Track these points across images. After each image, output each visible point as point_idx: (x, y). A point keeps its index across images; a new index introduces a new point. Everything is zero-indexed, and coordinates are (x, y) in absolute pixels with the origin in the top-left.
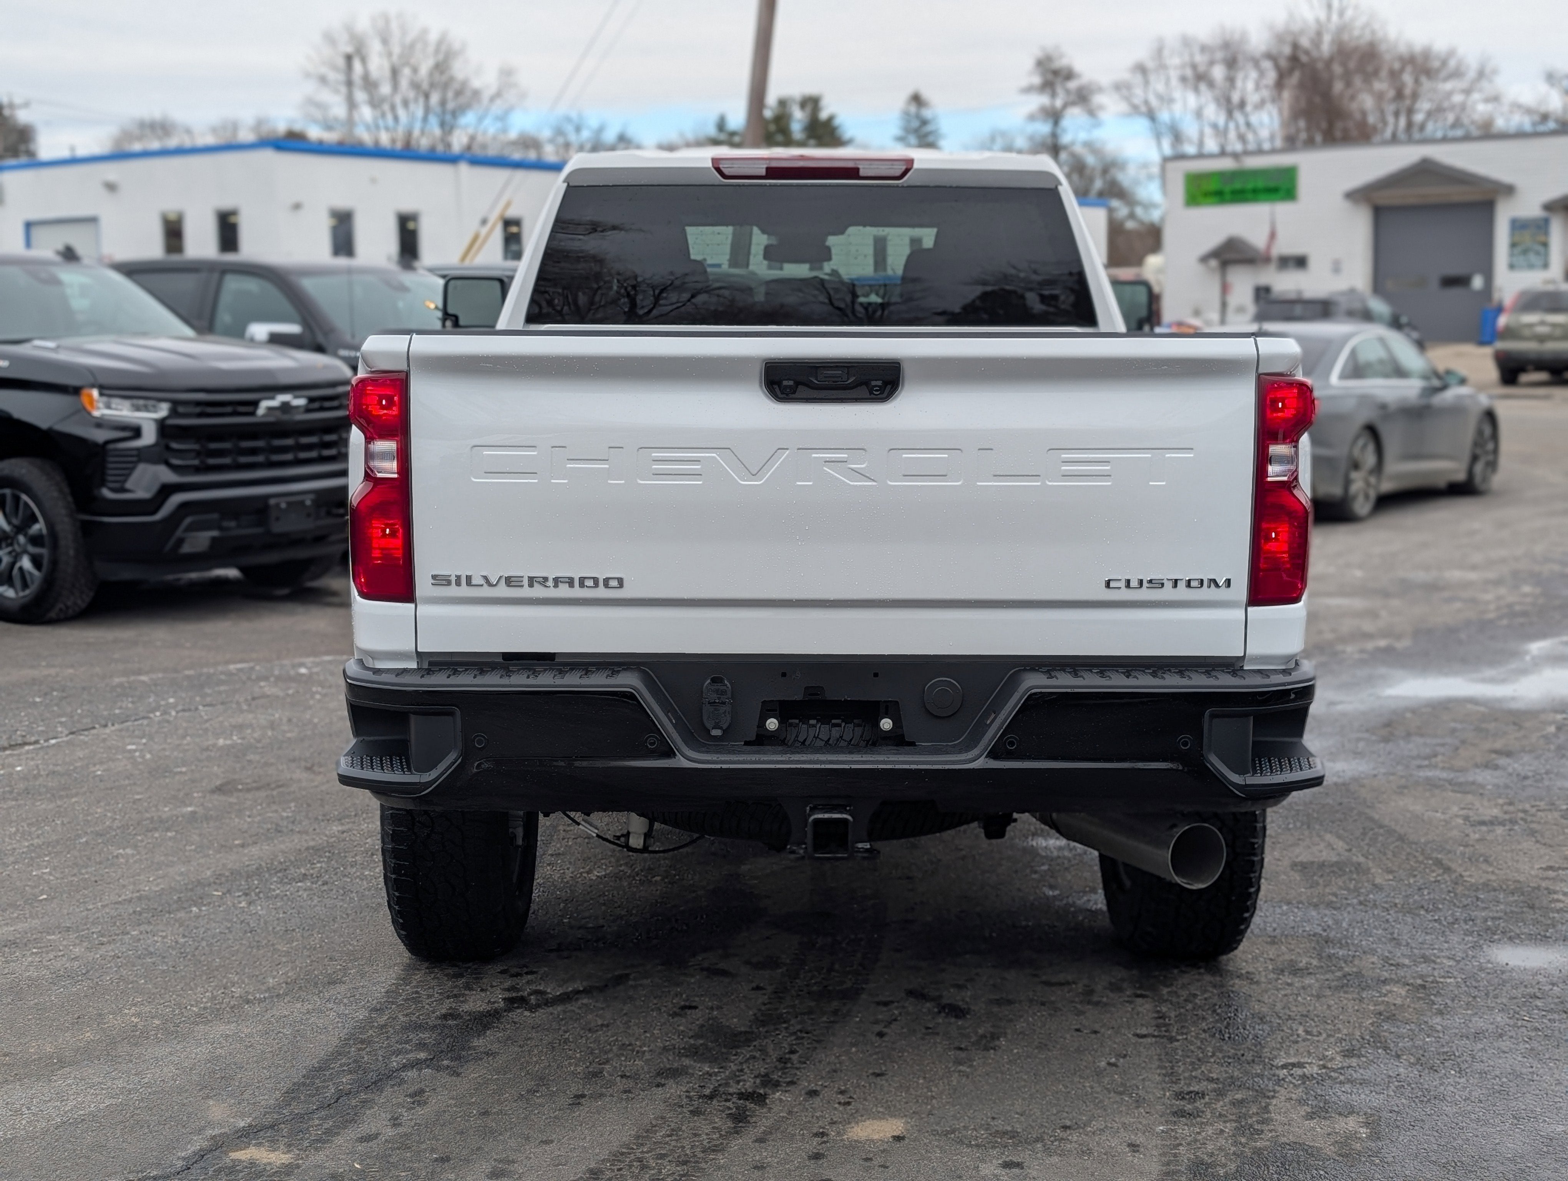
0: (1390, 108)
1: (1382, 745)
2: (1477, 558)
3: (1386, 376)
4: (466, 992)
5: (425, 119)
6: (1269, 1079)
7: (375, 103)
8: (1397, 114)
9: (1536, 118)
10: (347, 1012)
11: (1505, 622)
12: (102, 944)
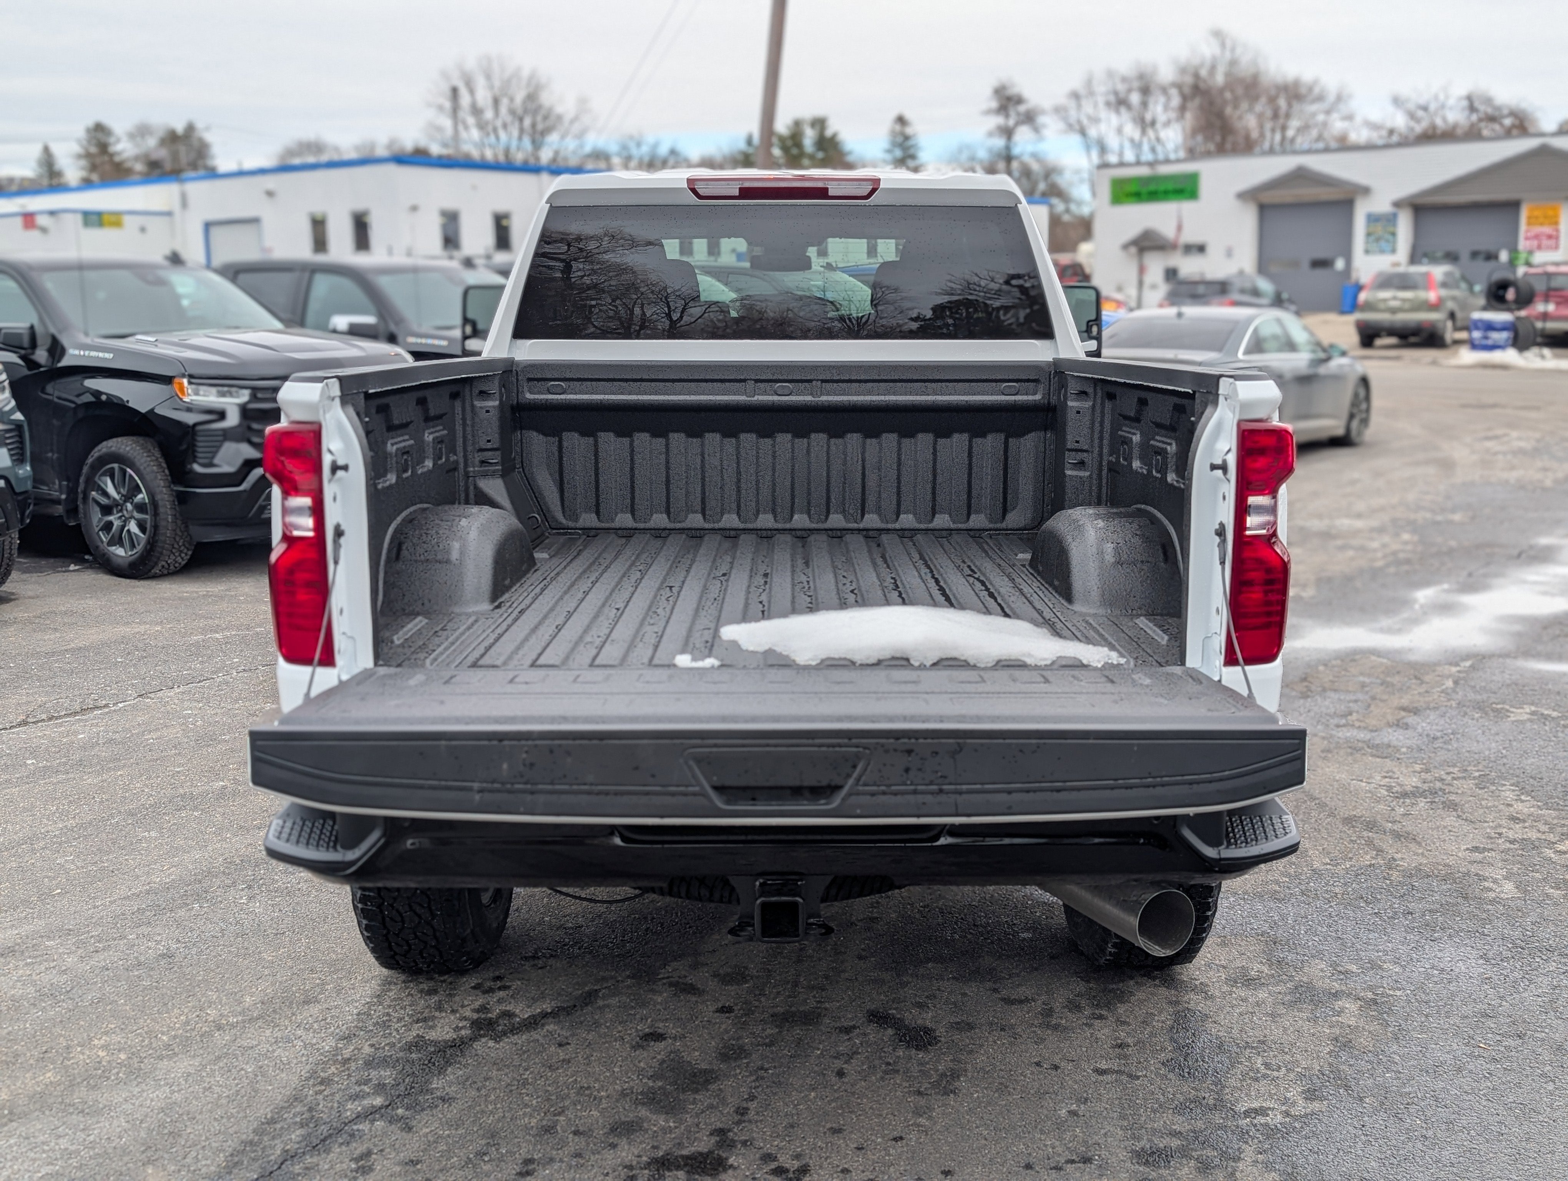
0: (1268, 125)
1: (1302, 701)
2: (1360, 506)
3: (1280, 350)
4: (437, 1014)
5: (520, 138)
6: (1233, 1133)
7: (482, 126)
8: (1273, 130)
9: (1384, 133)
10: (314, 1041)
11: (1392, 570)
12: (97, 952)
